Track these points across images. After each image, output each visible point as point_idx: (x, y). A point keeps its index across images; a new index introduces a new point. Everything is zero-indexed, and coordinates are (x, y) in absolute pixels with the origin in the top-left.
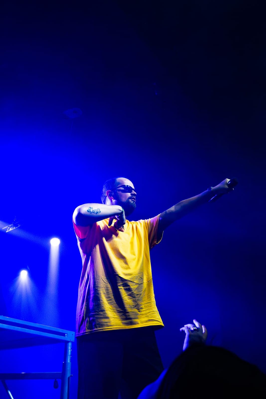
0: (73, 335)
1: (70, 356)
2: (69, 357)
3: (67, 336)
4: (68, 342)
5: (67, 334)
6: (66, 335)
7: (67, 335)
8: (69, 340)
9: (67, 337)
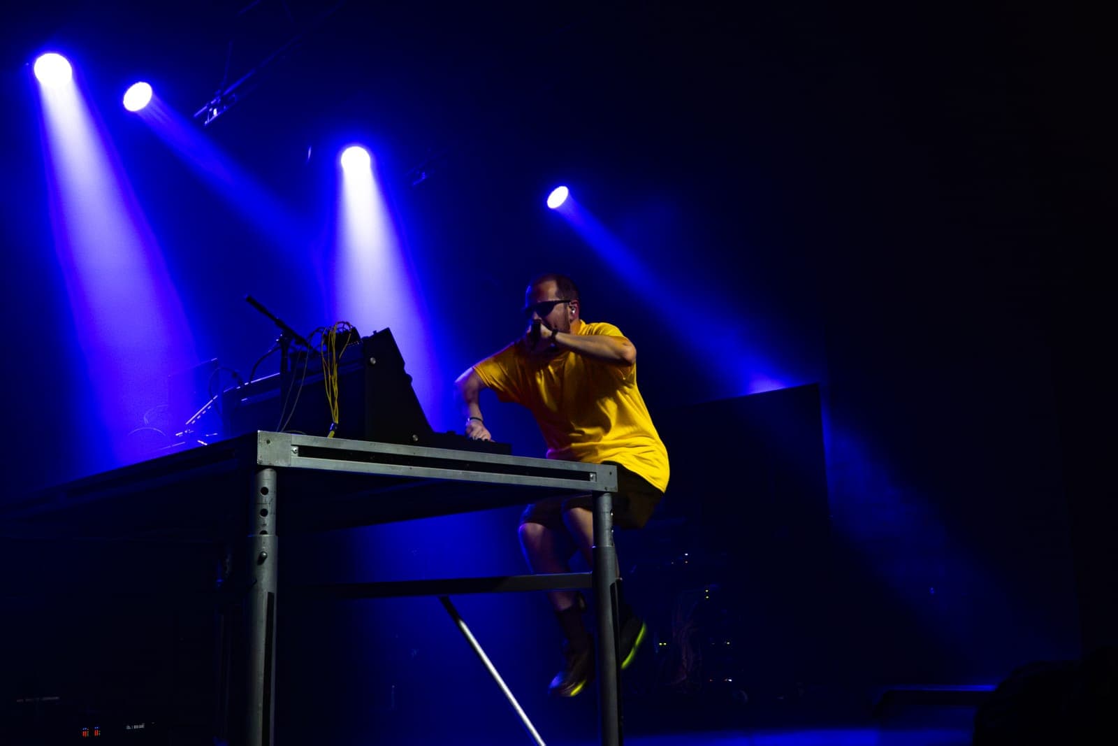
0: (611, 473)
1: (608, 529)
2: (607, 532)
3: (594, 478)
4: (601, 493)
5: (595, 473)
6: (591, 476)
7: (596, 477)
8: (600, 488)
9: (596, 481)
